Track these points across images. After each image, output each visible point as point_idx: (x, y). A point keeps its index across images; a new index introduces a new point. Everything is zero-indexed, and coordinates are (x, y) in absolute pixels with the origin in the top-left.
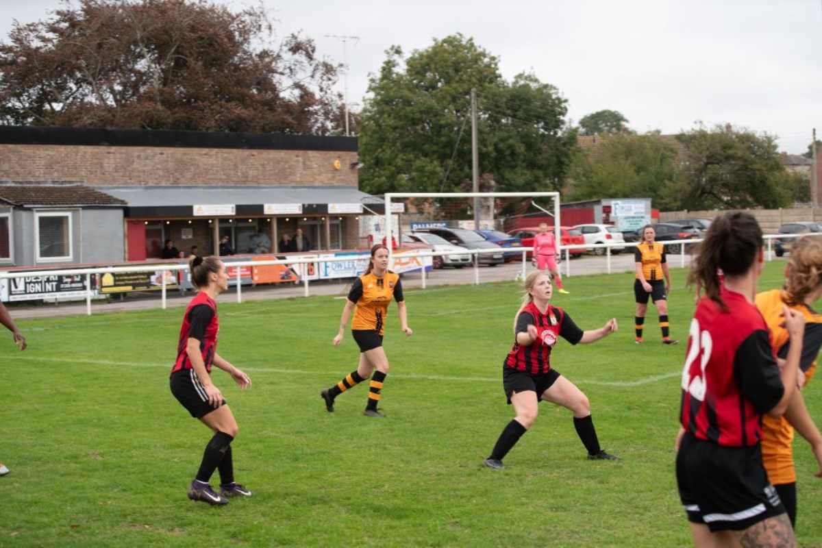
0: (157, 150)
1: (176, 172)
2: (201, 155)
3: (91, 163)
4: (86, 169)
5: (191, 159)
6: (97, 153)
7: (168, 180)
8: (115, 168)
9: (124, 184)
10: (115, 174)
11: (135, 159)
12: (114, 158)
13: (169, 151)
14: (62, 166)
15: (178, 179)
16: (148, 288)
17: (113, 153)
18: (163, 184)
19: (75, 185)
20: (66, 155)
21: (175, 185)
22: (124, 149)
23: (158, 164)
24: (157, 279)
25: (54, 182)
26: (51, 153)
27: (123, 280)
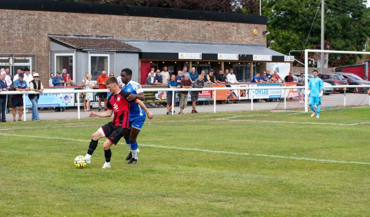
0: (156, 19)
1: (166, 32)
2: (180, 23)
3: (118, 26)
4: (115, 29)
5: (175, 26)
6: (121, 20)
7: (161, 37)
8: (131, 29)
9: (136, 38)
10: (132, 33)
11: (143, 24)
12: (131, 23)
13: (162, 20)
14: (102, 27)
15: (167, 37)
16: (154, 101)
17: (131, 20)
18: (158, 40)
19: (109, 38)
20: (104, 21)
21: (165, 41)
22: (137, 18)
23: (155, 28)
24: (159, 96)
25: (97, 36)
26: (95, 19)
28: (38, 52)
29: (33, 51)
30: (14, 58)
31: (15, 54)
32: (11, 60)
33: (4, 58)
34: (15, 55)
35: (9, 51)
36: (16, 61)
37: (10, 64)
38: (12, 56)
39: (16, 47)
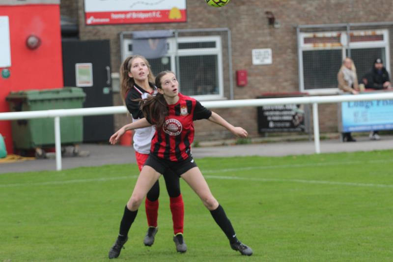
29: (390, 17)
30: (349, 32)
31: (352, 24)
32: (344, 38)
33: (328, 34)
34: (351, 27)
36: (353, 39)
37: (341, 45)
38: (344, 29)
39: (353, 11)
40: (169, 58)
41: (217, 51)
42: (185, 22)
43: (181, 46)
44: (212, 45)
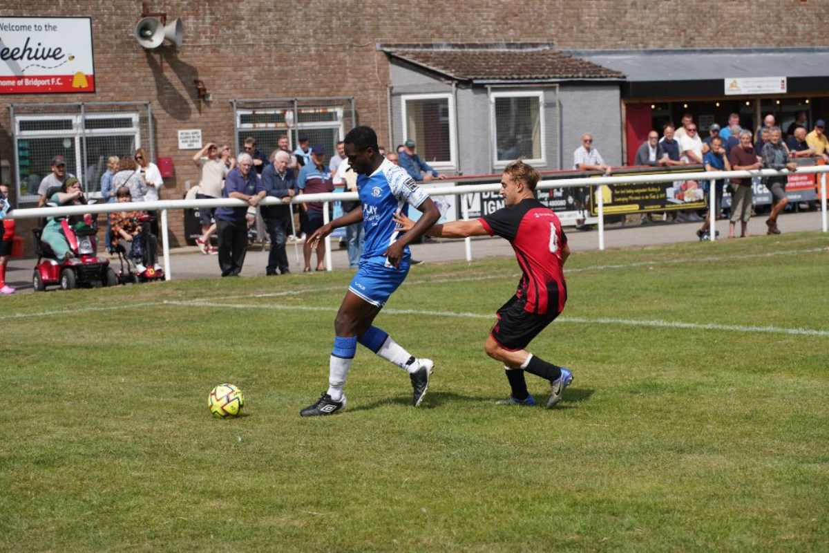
1: (689, 26)
3: (563, 16)
4: (556, 23)
5: (712, 8)
7: (678, 41)
8: (599, 23)
9: (612, 46)
10: (599, 32)
11: (628, 7)
14: (520, 20)
15: (692, 39)
16: (663, 206)
18: (670, 46)
19: (540, 49)
21: (688, 49)
23: (661, 15)
24: (676, 193)
25: (509, 45)
27: (627, 195)
28: (359, 93)
29: (344, 89)
30: (296, 109)
31: (299, 98)
32: (289, 115)
33: (271, 112)
34: (299, 101)
35: (285, 92)
36: (301, 118)
37: (287, 126)
38: (291, 104)
39: (300, 82)
40: (72, 140)
41: (134, 130)
42: (94, 92)
43: (89, 124)
44: (127, 123)
